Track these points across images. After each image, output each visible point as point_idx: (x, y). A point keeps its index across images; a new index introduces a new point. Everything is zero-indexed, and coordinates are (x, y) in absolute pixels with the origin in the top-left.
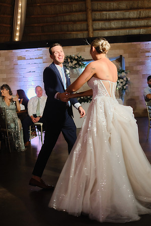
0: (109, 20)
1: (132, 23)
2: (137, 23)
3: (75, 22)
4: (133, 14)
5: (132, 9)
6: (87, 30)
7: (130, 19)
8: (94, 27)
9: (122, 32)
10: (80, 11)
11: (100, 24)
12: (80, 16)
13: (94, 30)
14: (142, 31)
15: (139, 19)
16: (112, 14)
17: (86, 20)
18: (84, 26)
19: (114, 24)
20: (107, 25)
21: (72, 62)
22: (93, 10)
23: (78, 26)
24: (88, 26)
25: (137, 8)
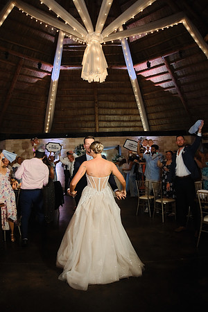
0: (110, 121)
1: (125, 124)
2: (128, 124)
3: (87, 121)
4: (125, 118)
5: (125, 115)
6: (95, 127)
7: (123, 121)
8: (100, 125)
9: (118, 130)
10: (91, 114)
11: (104, 124)
12: (91, 118)
13: (99, 127)
14: (131, 129)
15: (129, 121)
16: (112, 118)
17: (95, 121)
18: (93, 124)
19: (113, 124)
20: (108, 124)
21: (84, 149)
22: (99, 114)
23: (89, 124)
24: (95, 124)
25: (129, 115)
